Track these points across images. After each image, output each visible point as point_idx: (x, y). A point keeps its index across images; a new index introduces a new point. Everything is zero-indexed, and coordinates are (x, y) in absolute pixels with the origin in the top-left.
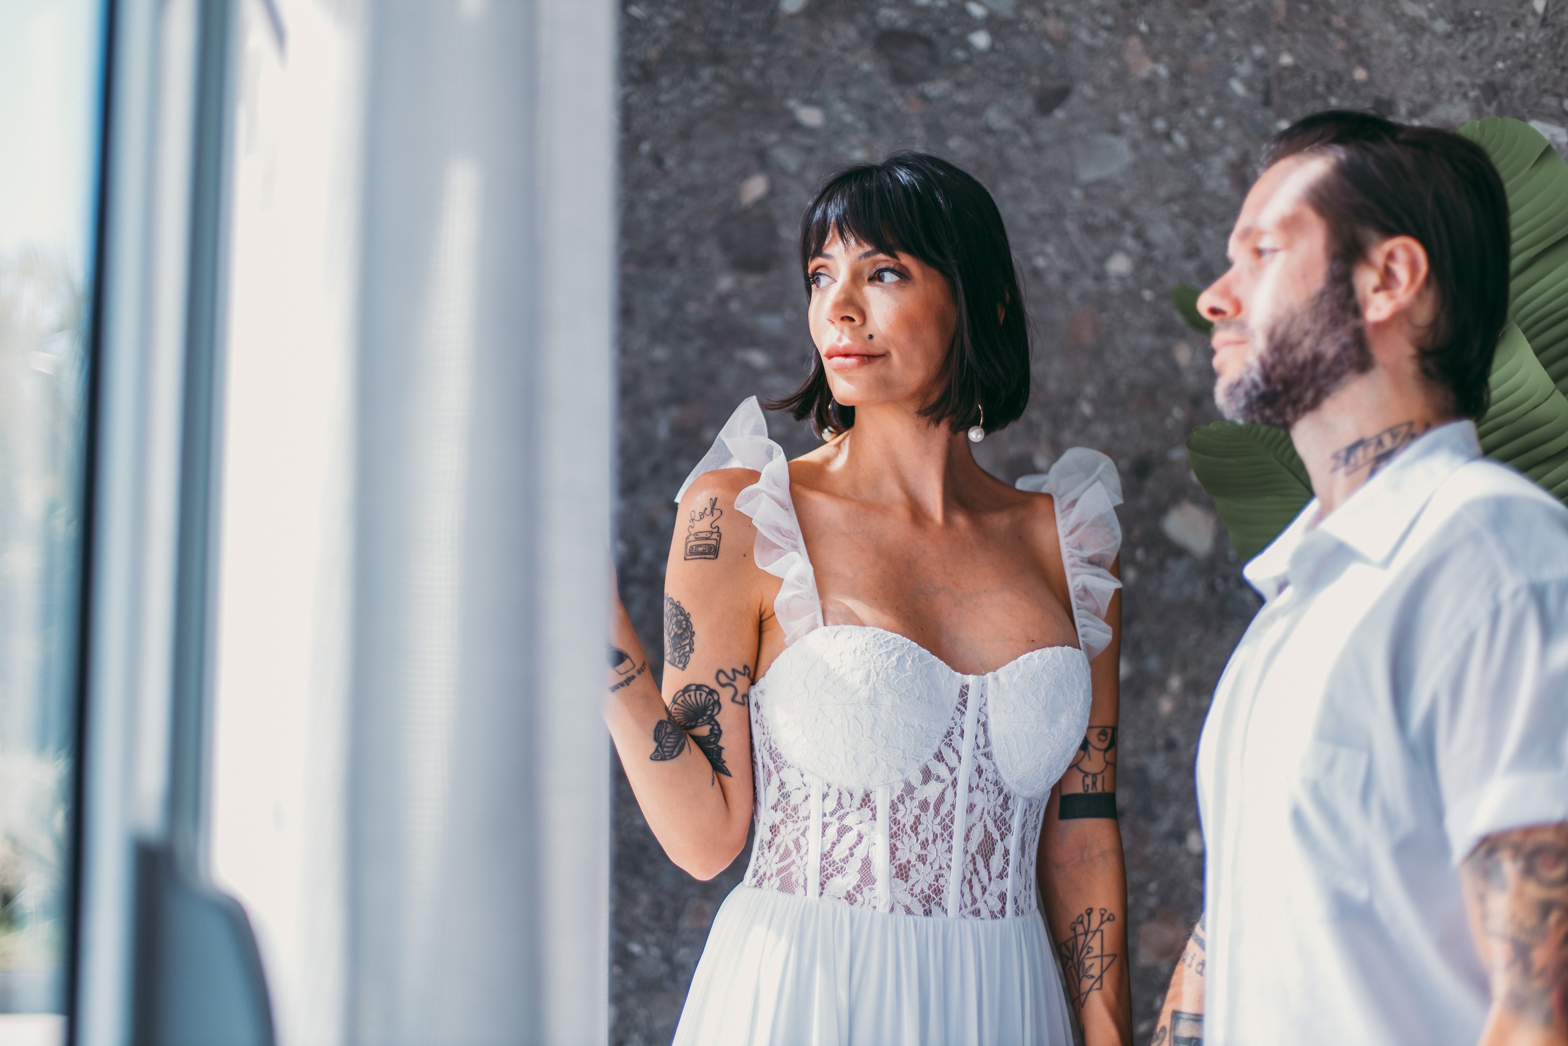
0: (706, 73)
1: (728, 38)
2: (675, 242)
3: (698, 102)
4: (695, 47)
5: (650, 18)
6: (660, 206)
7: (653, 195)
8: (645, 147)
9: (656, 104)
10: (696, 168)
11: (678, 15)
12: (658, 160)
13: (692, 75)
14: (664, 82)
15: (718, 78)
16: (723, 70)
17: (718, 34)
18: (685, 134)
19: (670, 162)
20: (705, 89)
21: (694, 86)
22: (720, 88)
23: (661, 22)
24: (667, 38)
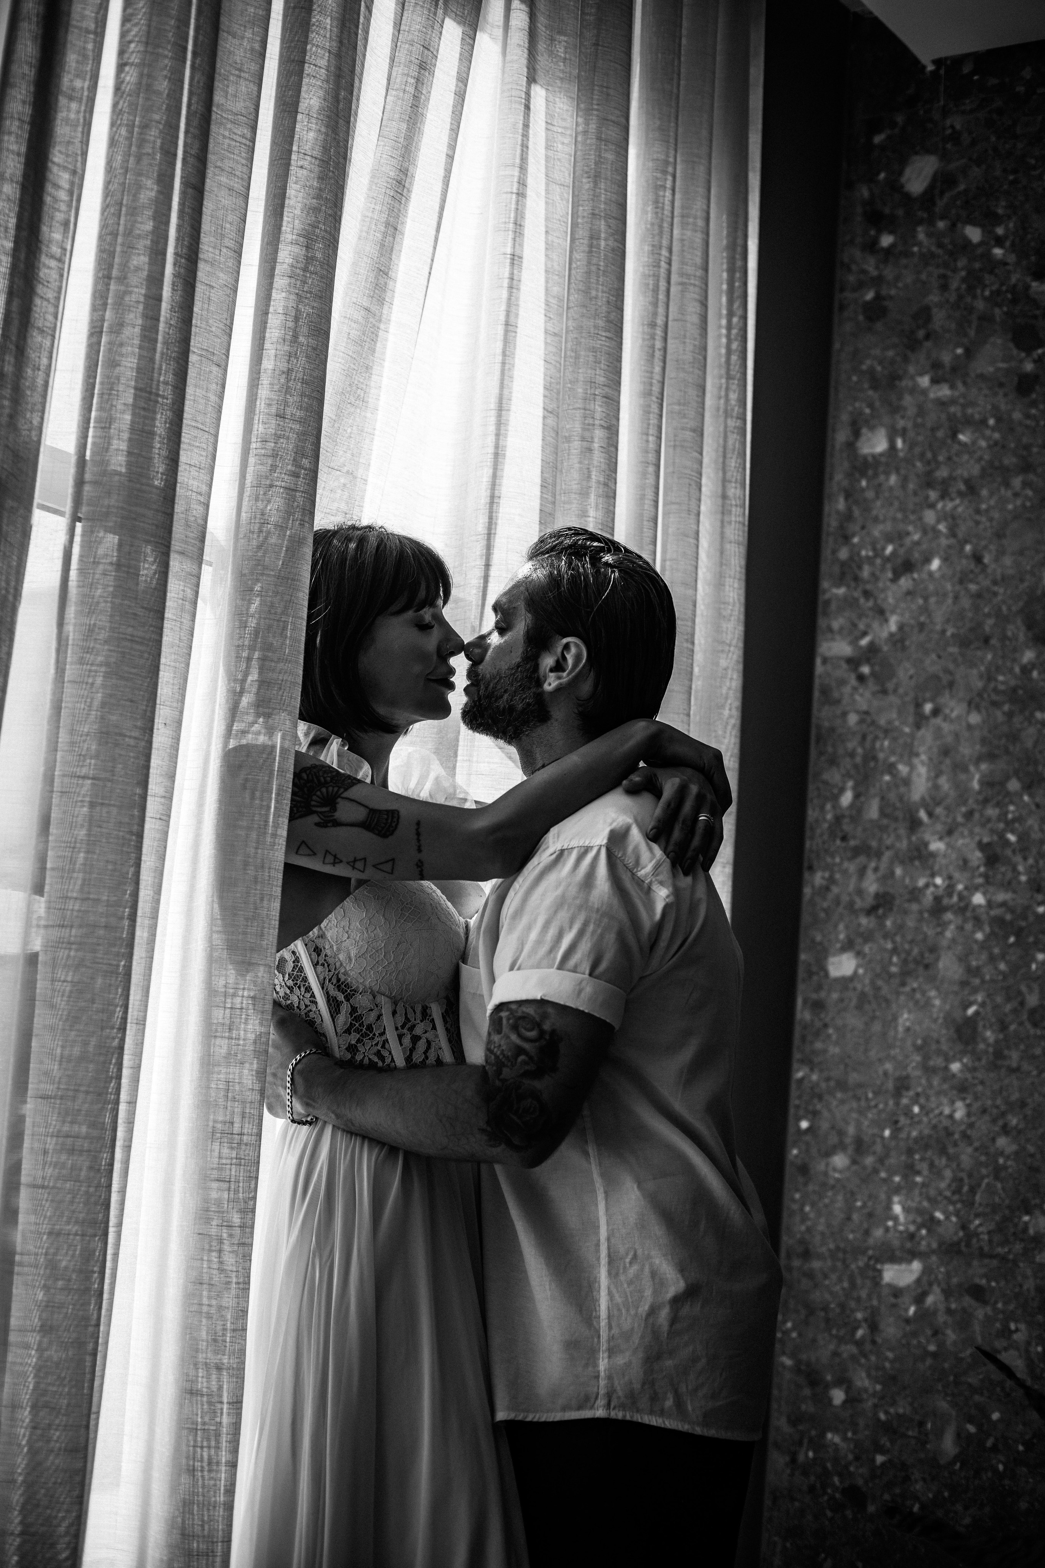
0: (1017, 482)
1: (1035, 450)
2: (989, 624)
3: (1010, 507)
4: (1009, 460)
5: (974, 443)
6: (979, 596)
7: (973, 587)
8: (968, 548)
9: (978, 511)
10: (1008, 561)
11: (997, 436)
12: (977, 558)
13: (1007, 485)
14: (984, 492)
15: (1025, 484)
16: (1031, 477)
17: (1027, 447)
18: (999, 535)
19: (986, 560)
20: (1016, 495)
21: (1009, 493)
22: (1030, 493)
23: (983, 444)
24: (987, 457)
